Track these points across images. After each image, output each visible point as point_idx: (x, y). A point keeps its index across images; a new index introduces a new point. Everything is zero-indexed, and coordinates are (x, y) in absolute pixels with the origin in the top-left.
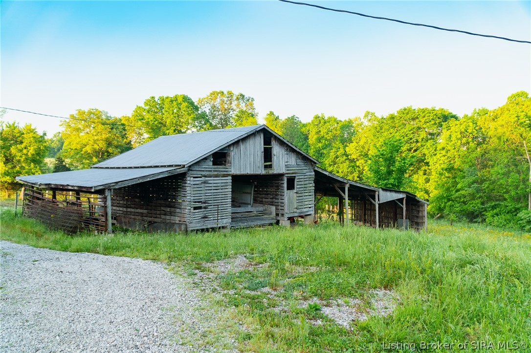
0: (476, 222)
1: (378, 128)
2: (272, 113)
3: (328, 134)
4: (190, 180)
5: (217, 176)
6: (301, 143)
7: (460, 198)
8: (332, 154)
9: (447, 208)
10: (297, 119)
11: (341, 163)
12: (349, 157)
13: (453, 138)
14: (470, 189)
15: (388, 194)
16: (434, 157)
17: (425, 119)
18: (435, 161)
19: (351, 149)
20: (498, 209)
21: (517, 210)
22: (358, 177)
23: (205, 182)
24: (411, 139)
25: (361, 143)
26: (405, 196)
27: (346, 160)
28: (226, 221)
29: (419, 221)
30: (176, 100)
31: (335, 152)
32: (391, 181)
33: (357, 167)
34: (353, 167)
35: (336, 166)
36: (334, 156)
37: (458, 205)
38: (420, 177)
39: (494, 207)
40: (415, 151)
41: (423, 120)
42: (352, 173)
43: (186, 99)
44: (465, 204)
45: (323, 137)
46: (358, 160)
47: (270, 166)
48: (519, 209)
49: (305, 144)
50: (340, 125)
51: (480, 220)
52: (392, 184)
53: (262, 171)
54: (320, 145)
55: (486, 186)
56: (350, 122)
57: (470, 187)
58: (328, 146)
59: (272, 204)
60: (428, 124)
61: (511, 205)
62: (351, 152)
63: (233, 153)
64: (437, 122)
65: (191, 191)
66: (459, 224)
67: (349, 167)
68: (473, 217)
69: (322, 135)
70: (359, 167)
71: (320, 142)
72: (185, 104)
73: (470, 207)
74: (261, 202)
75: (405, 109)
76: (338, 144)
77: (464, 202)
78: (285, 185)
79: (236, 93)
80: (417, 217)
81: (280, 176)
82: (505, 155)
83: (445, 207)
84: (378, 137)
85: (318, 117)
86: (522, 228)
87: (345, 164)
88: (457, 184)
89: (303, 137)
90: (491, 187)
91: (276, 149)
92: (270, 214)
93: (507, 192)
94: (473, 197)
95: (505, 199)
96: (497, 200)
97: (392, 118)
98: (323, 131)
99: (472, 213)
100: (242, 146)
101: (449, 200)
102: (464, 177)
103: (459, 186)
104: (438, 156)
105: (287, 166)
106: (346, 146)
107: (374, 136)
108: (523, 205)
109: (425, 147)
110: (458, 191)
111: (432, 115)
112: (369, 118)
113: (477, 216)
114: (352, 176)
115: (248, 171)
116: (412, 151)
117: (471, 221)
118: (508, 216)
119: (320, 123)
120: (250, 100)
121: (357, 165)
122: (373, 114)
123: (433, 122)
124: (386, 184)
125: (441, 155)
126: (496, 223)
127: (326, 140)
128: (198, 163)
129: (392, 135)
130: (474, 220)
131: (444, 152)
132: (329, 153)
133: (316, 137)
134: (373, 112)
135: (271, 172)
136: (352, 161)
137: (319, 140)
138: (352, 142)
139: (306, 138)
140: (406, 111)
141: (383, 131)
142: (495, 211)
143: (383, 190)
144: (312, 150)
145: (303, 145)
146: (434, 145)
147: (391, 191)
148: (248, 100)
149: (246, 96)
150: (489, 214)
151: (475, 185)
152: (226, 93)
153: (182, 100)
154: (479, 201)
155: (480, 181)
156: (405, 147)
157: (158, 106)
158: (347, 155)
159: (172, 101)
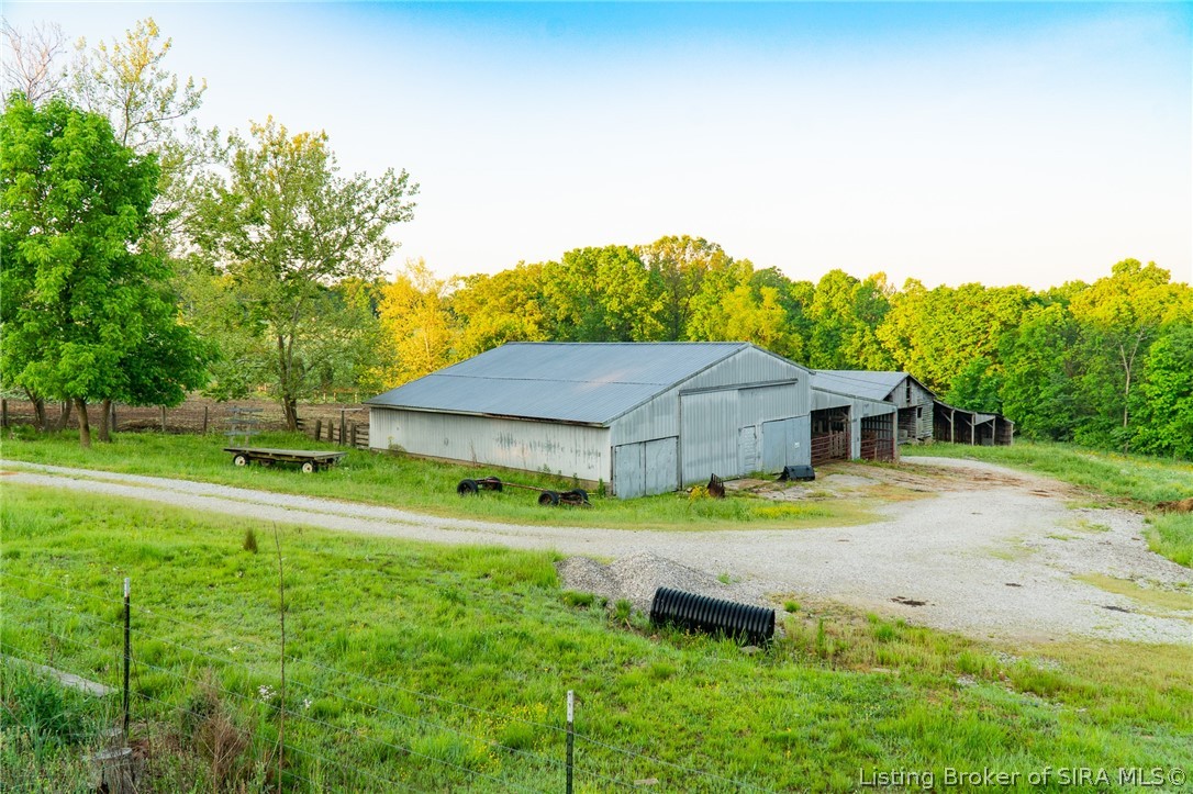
0: (1061, 441)
1: (930, 307)
7: (1043, 410)
8: (855, 339)
12: (882, 345)
14: (1056, 401)
15: (980, 416)
17: (999, 305)
19: (885, 332)
20: (1089, 425)
21: (1111, 426)
24: (979, 329)
25: (901, 325)
27: (877, 350)
29: (1005, 440)
30: (615, 255)
34: (888, 360)
36: (858, 344)
37: (1039, 419)
39: (1084, 423)
41: (997, 307)
43: (629, 253)
44: (1050, 419)
48: (1113, 425)
50: (857, 288)
51: (1067, 438)
53: (905, 406)
54: (831, 323)
55: (1076, 396)
56: (871, 282)
57: (1056, 398)
58: (846, 325)
60: (1003, 312)
61: (1104, 420)
62: (884, 338)
64: (1015, 310)
66: (1041, 443)
68: (1058, 434)
70: (896, 360)
71: (830, 318)
72: (631, 263)
73: (1055, 422)
75: (971, 287)
76: (859, 323)
77: (1047, 416)
79: (694, 238)
80: (1003, 436)
82: (1099, 359)
83: (1023, 421)
84: (929, 322)
86: (1115, 448)
88: (1041, 392)
90: (1082, 397)
91: (913, 389)
93: (1100, 405)
94: (1059, 410)
95: (1098, 413)
96: (1088, 414)
99: (1058, 429)
101: (1028, 413)
102: (1049, 384)
103: (1042, 395)
106: (876, 328)
108: (1118, 420)
110: (1040, 401)
111: (1010, 299)
112: (911, 288)
113: (1063, 433)
116: (980, 344)
117: (1056, 440)
118: (1100, 434)
121: (895, 357)
122: (918, 283)
123: (1010, 310)
126: (1085, 442)
129: (952, 321)
131: (1023, 351)
132: (850, 337)
133: (823, 309)
134: (918, 279)
136: (889, 349)
137: (829, 315)
138: (886, 323)
140: (972, 290)
142: (1085, 427)
147: (982, 413)
149: (709, 243)
150: (1078, 431)
151: (1062, 395)
152: (680, 240)
153: (626, 255)
154: (1066, 414)
155: (1068, 391)
156: (970, 339)
157: (587, 263)
158: (879, 343)
159: (610, 257)
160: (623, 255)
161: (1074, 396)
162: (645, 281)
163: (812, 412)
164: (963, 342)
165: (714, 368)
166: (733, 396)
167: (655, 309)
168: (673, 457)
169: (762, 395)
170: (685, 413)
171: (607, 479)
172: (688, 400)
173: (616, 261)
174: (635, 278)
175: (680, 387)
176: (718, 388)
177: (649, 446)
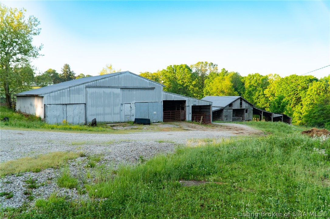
1: (280, 83)
2: (224, 69)
3: (255, 83)
4: (224, 110)
5: (229, 109)
6: (241, 87)
7: (315, 117)
8: (257, 94)
9: (309, 121)
10: (239, 74)
11: (261, 98)
12: (265, 95)
13: (313, 90)
15: (276, 114)
16: (305, 98)
17: (301, 81)
18: (305, 100)
19: (266, 92)
22: (269, 105)
23: (227, 111)
24: (295, 89)
25: (272, 89)
26: (282, 115)
27: (263, 97)
28: (231, 120)
30: (182, 67)
31: (258, 93)
32: (279, 110)
33: (269, 100)
34: (267, 100)
35: (258, 100)
36: (258, 95)
37: (314, 120)
38: (299, 107)
39: (328, 121)
40: (297, 95)
41: (300, 81)
42: (266, 103)
43: (187, 67)
44: (317, 119)
45: (252, 85)
46: (270, 97)
47: (241, 107)
49: (242, 87)
50: (261, 78)
51: (322, 126)
52: (279, 111)
53: (239, 108)
54: (251, 89)
55: (326, 112)
56: (267, 77)
57: (319, 112)
58: (255, 89)
59: (241, 116)
60: (302, 83)
62: (266, 94)
63: (233, 104)
64: (307, 82)
65: (225, 113)
67: (265, 100)
69: (252, 84)
70: (270, 100)
71: (251, 87)
72: (186, 69)
73: (319, 121)
74: (238, 116)
76: (259, 88)
78: (245, 112)
79: (209, 62)
81: (244, 109)
84: (279, 88)
85: (250, 75)
87: (263, 99)
89: (242, 84)
91: (243, 102)
92: (240, 119)
94: (320, 116)
97: (287, 79)
98: (253, 82)
99: (320, 123)
100: (235, 102)
101: (310, 117)
104: (306, 98)
105: (246, 107)
106: (264, 90)
107: (278, 87)
109: (301, 93)
111: (305, 79)
112: (276, 77)
114: (266, 104)
115: (236, 108)
116: (295, 95)
119: (251, 78)
120: (216, 66)
121: (269, 99)
122: (278, 75)
123: (305, 83)
124: (277, 111)
125: (308, 97)
127: (254, 86)
128: (226, 107)
129: (286, 87)
130: (321, 126)
131: (309, 96)
132: (255, 93)
133: (249, 85)
134: (278, 74)
135: (242, 108)
136: (267, 97)
137: (250, 86)
138: (267, 89)
139: (243, 84)
140: (293, 77)
141: (282, 84)
142: (329, 123)
143: (274, 113)
144: (246, 91)
145: (241, 88)
146: (305, 92)
147: (277, 114)
148: (215, 65)
149: (214, 64)
150: (326, 124)
151: (321, 111)
152: (204, 63)
153: (185, 67)
154: (322, 118)
155: (323, 110)
156: (292, 93)
157: (173, 70)
158: (264, 95)
159: (180, 67)
160: (184, 67)
161: (325, 112)
162: (190, 75)
163: (164, 101)
164: (290, 94)
165: (107, 79)
166: (118, 91)
167: (193, 84)
168: (83, 111)
169: (134, 92)
170: (88, 95)
171: (42, 117)
172: (90, 90)
173: (182, 69)
174: (187, 74)
175: (87, 84)
176: (109, 87)
177: (68, 106)
